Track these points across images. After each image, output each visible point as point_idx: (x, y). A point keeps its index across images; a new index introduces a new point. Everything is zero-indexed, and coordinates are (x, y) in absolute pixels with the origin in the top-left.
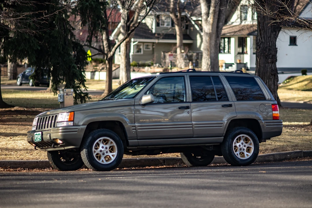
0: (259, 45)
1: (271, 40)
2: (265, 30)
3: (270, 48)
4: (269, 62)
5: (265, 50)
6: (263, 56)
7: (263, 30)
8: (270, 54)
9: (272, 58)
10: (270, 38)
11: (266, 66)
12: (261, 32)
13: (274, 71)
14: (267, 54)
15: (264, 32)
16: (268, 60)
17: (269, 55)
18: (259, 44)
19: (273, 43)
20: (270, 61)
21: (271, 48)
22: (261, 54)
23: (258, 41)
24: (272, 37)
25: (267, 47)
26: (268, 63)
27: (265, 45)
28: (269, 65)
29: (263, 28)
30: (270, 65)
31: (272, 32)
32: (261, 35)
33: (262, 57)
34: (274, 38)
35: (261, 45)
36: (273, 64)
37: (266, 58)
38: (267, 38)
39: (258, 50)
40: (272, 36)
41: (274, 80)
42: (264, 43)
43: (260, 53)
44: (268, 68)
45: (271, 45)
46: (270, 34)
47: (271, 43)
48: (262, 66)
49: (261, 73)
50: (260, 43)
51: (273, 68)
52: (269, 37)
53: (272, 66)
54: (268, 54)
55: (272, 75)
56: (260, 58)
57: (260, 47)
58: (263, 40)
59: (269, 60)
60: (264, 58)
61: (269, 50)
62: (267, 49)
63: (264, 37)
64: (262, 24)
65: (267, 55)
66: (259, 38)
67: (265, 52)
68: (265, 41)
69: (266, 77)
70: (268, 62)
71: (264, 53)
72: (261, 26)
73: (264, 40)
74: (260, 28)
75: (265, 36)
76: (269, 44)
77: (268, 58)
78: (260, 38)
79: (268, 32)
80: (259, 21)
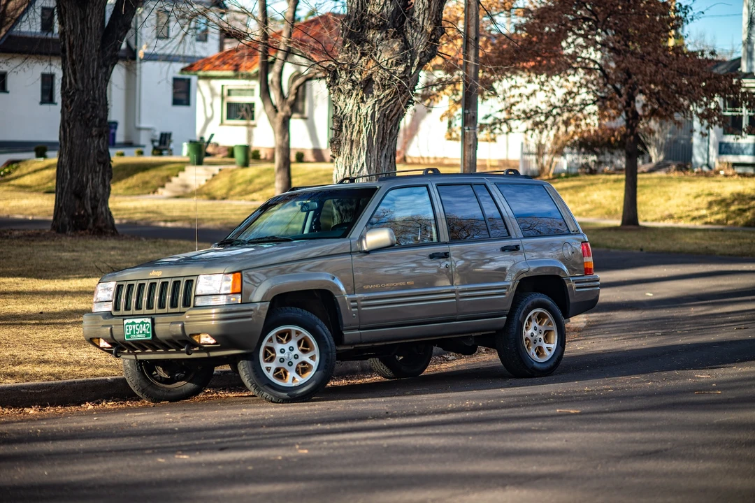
0: (70, 97)
1: (99, 86)
2: (86, 63)
3: (95, 102)
4: (94, 134)
5: (84, 108)
6: (80, 121)
7: (80, 61)
8: (96, 117)
9: (99, 126)
10: (95, 81)
11: (86, 142)
12: (76, 66)
13: (102, 153)
14: (88, 115)
15: (82, 68)
16: (92, 130)
17: (94, 118)
18: (71, 93)
19: (101, 91)
20: (94, 131)
21: (98, 103)
22: (76, 115)
23: (68, 86)
24: (100, 78)
25: (88, 100)
26: (91, 136)
27: (85, 96)
28: (94, 142)
29: (79, 58)
30: (96, 142)
31: (99, 67)
32: (74, 73)
33: (78, 124)
34: (104, 82)
35: (75, 96)
36: (102, 139)
37: (87, 125)
38: (88, 81)
39: (67, 107)
40: (100, 75)
41: (103, 174)
42: (83, 91)
43: (72, 115)
44: (92, 148)
45: (97, 96)
46: (95, 72)
47: (97, 92)
48: (78, 142)
49: (74, 160)
50: (73, 93)
51: (102, 147)
52: (93, 79)
53: (99, 142)
54: (91, 116)
55: (99, 163)
56: (74, 126)
57: (72, 101)
58: (80, 85)
59: (94, 129)
60: (81, 125)
61: (94, 107)
62: (90, 106)
63: (82, 79)
64: (78, 49)
65: (89, 119)
66: (70, 81)
67: (84, 112)
68: (84, 88)
69: (86, 168)
70: (91, 134)
71: (81, 116)
72: (76, 54)
73: (83, 84)
74: (74, 57)
75: (86, 77)
76: (94, 93)
77: (90, 124)
78: (73, 81)
79: (91, 68)
80: (71, 43)
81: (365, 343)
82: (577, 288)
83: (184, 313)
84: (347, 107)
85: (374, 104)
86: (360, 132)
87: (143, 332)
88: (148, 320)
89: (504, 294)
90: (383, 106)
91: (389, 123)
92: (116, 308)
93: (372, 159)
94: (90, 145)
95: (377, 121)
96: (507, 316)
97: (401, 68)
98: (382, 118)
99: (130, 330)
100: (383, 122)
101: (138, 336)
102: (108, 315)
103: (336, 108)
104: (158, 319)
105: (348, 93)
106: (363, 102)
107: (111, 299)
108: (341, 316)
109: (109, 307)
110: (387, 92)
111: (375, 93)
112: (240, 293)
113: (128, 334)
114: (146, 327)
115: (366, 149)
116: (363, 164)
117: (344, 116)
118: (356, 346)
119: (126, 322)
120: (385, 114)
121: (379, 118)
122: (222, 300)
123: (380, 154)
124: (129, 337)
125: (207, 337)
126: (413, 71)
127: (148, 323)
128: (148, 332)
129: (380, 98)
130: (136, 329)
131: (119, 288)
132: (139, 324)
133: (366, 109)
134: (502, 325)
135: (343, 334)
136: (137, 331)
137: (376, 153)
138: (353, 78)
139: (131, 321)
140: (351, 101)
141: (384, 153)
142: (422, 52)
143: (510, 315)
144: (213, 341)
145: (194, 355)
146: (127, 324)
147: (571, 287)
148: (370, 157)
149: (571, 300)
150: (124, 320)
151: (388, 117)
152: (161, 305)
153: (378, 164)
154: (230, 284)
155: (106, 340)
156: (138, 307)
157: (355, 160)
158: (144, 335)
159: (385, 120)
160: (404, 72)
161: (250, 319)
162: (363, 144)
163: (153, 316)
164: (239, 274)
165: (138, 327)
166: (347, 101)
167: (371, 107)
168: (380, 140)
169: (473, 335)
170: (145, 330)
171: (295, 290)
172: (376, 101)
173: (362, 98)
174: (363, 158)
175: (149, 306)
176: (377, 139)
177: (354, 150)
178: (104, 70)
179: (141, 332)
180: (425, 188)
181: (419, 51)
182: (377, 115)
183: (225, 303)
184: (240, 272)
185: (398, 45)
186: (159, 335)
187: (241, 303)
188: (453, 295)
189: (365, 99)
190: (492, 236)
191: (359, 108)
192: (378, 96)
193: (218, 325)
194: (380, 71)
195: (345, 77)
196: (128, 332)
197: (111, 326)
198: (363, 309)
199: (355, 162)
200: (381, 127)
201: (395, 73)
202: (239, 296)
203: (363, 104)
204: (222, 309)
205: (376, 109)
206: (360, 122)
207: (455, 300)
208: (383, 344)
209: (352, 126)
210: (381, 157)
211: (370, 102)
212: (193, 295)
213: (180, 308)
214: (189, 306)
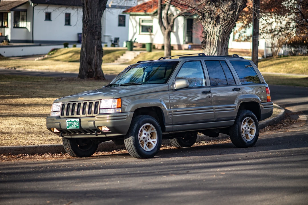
0: (86, 23)
1: (98, 18)
2: (93, 9)
3: (96, 25)
5: (92, 28)
7: (90, 8)
8: (97, 31)
9: (98, 35)
10: (96, 17)
11: (93, 42)
12: (89, 10)
13: (99, 46)
14: (94, 31)
15: (92, 11)
16: (95, 37)
18: (87, 22)
19: (99, 21)
20: (96, 37)
21: (98, 26)
22: (89, 31)
23: (85, 19)
24: (98, 15)
25: (94, 24)
26: (95, 39)
27: (92, 23)
28: (96, 42)
31: (98, 11)
32: (88, 13)
33: (89, 34)
34: (100, 17)
35: (88, 23)
36: (99, 40)
37: (93, 35)
38: (94, 17)
39: (85, 27)
40: (99, 14)
41: (100, 55)
42: (91, 21)
43: (87, 31)
45: (97, 23)
46: (96, 13)
48: (89, 42)
49: (88, 49)
50: (88, 21)
51: (99, 44)
52: (96, 16)
53: (98, 42)
54: (95, 31)
55: (98, 50)
56: (88, 35)
57: (87, 25)
58: (90, 18)
60: (91, 35)
61: (96, 27)
62: (94, 27)
63: (91, 16)
64: (90, 3)
65: (94, 32)
66: (86, 17)
67: (92, 29)
68: (92, 19)
69: (92, 53)
71: (91, 31)
72: (89, 5)
73: (91, 18)
74: (88, 7)
75: (93, 15)
76: (96, 22)
77: (94, 34)
78: (87, 17)
79: (95, 11)
80: (87, 1)
81: (174, 131)
82: (264, 108)
83: (95, 116)
84: (209, 28)
85: (220, 27)
86: (214, 39)
87: (75, 125)
88: (78, 120)
89: (234, 110)
90: (224, 28)
91: (226, 35)
92: (62, 114)
93: (219, 50)
94: (94, 43)
95: (221, 34)
96: (235, 120)
97: (231, 12)
98: (223, 33)
99: (69, 124)
100: (224, 35)
101: (73, 127)
102: (58, 117)
103: (204, 28)
104: (82, 119)
105: (209, 22)
106: (216, 26)
107: (59, 110)
108: (165, 119)
109: (59, 114)
110: (226, 22)
111: (221, 22)
112: (121, 108)
113: (68, 126)
114: (77, 123)
115: (217, 45)
116: (215, 52)
117: (207, 32)
118: (170, 132)
119: (67, 120)
120: (224, 31)
121: (222, 33)
122: (112, 111)
123: (222, 47)
124: (68, 127)
125: (105, 128)
126: (236, 14)
127: (78, 121)
128: (78, 125)
129: (223, 24)
130: (72, 123)
131: (63, 105)
132: (74, 121)
133: (217, 29)
134: (233, 124)
135: (165, 127)
136: (72, 125)
137: (221, 47)
138: (211, 16)
139: (69, 120)
140: (211, 26)
141: (224, 47)
142: (240, 6)
143: (236, 119)
144: (108, 129)
145: (99, 136)
146: (68, 121)
147: (262, 107)
148: (218, 49)
149: (262, 113)
150: (66, 120)
151: (226, 32)
152: (83, 113)
153: (221, 52)
154: (116, 104)
155: (57, 129)
156: (72, 114)
157: (212, 50)
158: (76, 127)
159: (225, 33)
160: (233, 14)
161: (125, 120)
162: (216, 44)
163: (80, 118)
164: (120, 99)
165: (73, 123)
166: (209, 25)
167: (219, 28)
168: (222, 42)
169: (220, 128)
170: (76, 124)
171: (145, 107)
172: (221, 26)
173: (215, 24)
174: (215, 49)
175: (78, 114)
176: (221, 41)
177: (212, 46)
178: (100, 12)
179: (74, 125)
180: (200, 62)
181: (239, 5)
182: (221, 32)
183: (114, 112)
184: (120, 98)
185: (230, 3)
186: (83, 126)
187: (121, 112)
188: (213, 110)
189: (216, 25)
190: (228, 84)
191: (214, 29)
192: (222, 24)
193: (111, 122)
194: (223, 13)
195: (208, 16)
196: (68, 125)
197: (60, 122)
198: (174, 116)
199: (212, 51)
200: (223, 37)
201: (229, 14)
202: (120, 109)
203: (215, 27)
204: (113, 115)
205: (221, 29)
206: (214, 34)
207: (213, 112)
208: (182, 131)
209: (211, 36)
210: (222, 49)
211: (219, 26)
212: (99, 109)
213: (93, 114)
214: (97, 113)
